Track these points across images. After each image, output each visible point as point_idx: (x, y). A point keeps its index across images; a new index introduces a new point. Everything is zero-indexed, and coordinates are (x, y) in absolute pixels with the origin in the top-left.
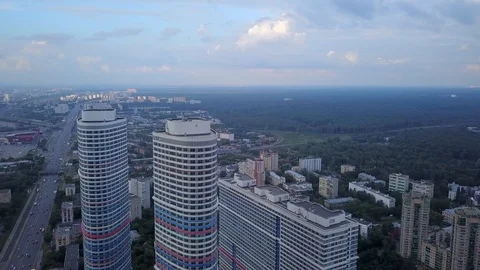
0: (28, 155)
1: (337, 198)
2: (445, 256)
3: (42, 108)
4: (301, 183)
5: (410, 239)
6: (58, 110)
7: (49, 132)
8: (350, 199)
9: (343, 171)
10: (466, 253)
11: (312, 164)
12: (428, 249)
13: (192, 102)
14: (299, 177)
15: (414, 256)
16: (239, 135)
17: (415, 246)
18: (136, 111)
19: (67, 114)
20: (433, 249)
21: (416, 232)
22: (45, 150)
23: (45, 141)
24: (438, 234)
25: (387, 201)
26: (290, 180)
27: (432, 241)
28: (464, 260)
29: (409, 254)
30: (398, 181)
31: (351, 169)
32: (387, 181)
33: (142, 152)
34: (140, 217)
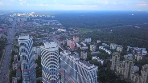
0: (2, 37)
1: (95, 52)
2: (123, 70)
3: (4, 19)
4: (85, 47)
5: (114, 65)
6: (9, 21)
7: (7, 29)
8: (99, 52)
9: (97, 42)
10: (128, 70)
11: (88, 40)
12: (119, 68)
13: (52, 17)
14: (84, 45)
15: (115, 70)
16: (67, 29)
17: (115, 67)
18: (35, 21)
19: (12, 22)
20: (120, 68)
21: (116, 63)
22: (7, 35)
23: (6, 32)
24: (122, 63)
25: (109, 52)
26: (82, 46)
27: (120, 66)
28: (128, 72)
29: (114, 69)
30: (113, 46)
31: (100, 41)
32: (110, 46)
33: (37, 36)
34: (38, 59)
